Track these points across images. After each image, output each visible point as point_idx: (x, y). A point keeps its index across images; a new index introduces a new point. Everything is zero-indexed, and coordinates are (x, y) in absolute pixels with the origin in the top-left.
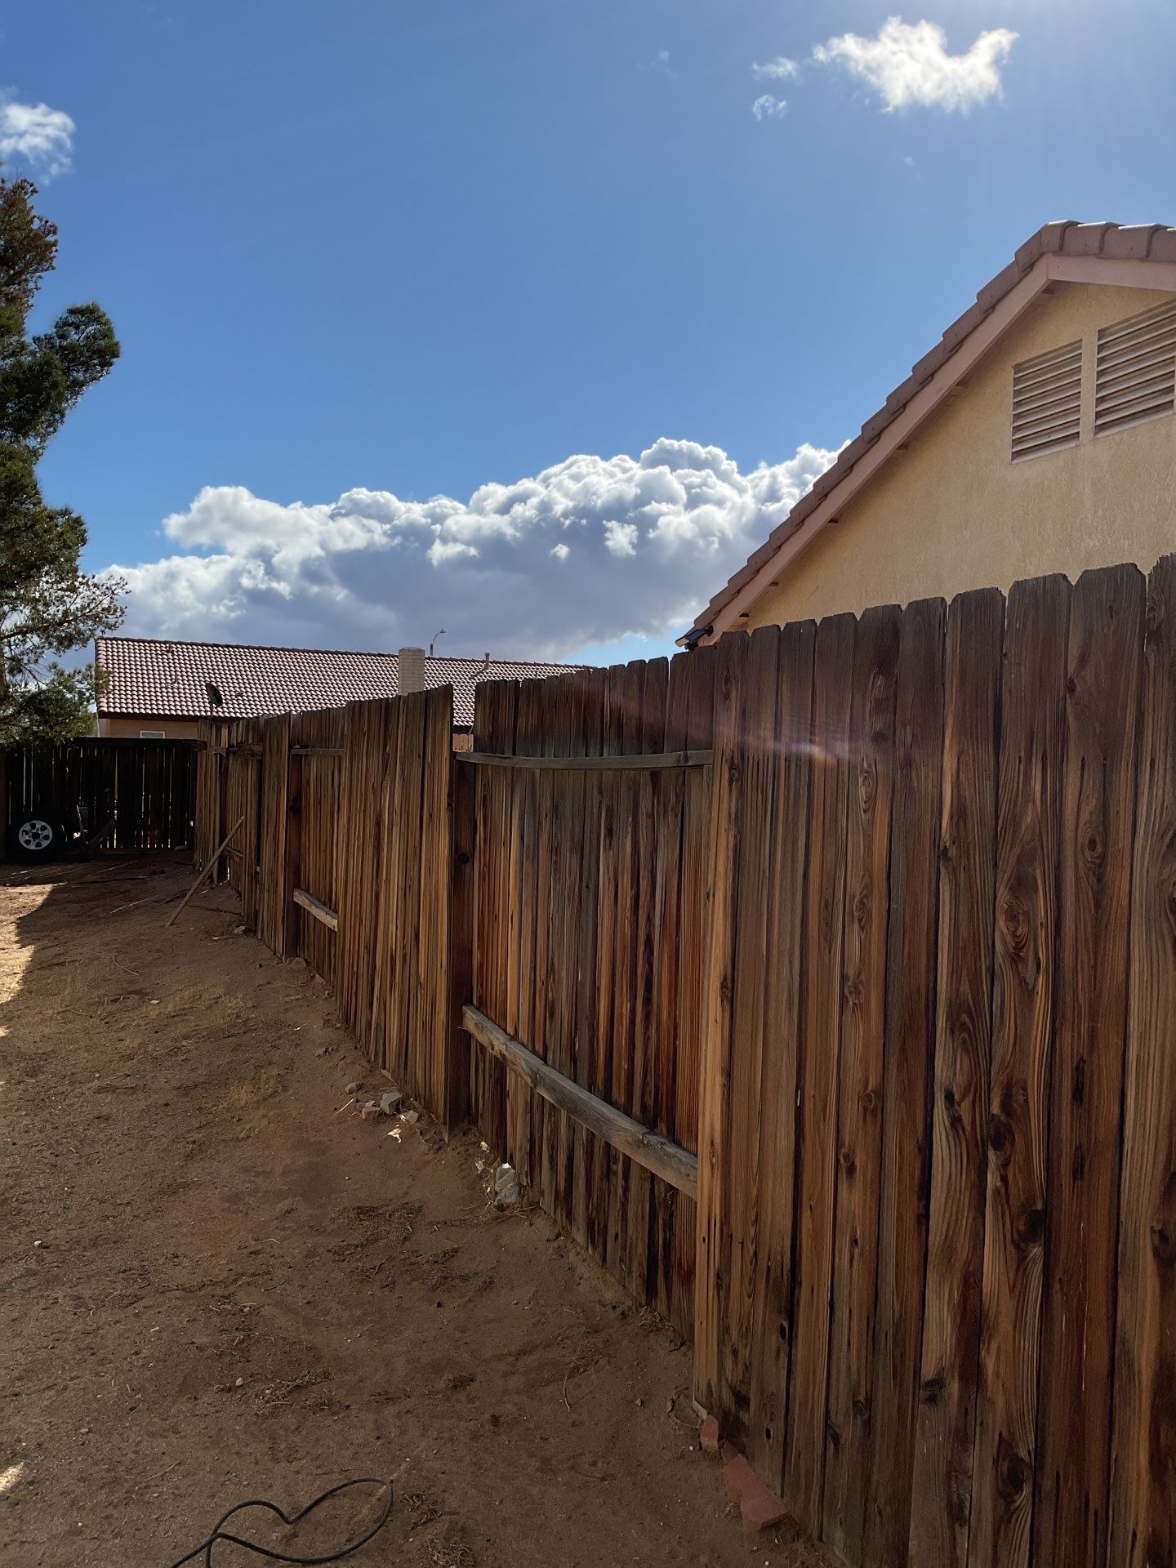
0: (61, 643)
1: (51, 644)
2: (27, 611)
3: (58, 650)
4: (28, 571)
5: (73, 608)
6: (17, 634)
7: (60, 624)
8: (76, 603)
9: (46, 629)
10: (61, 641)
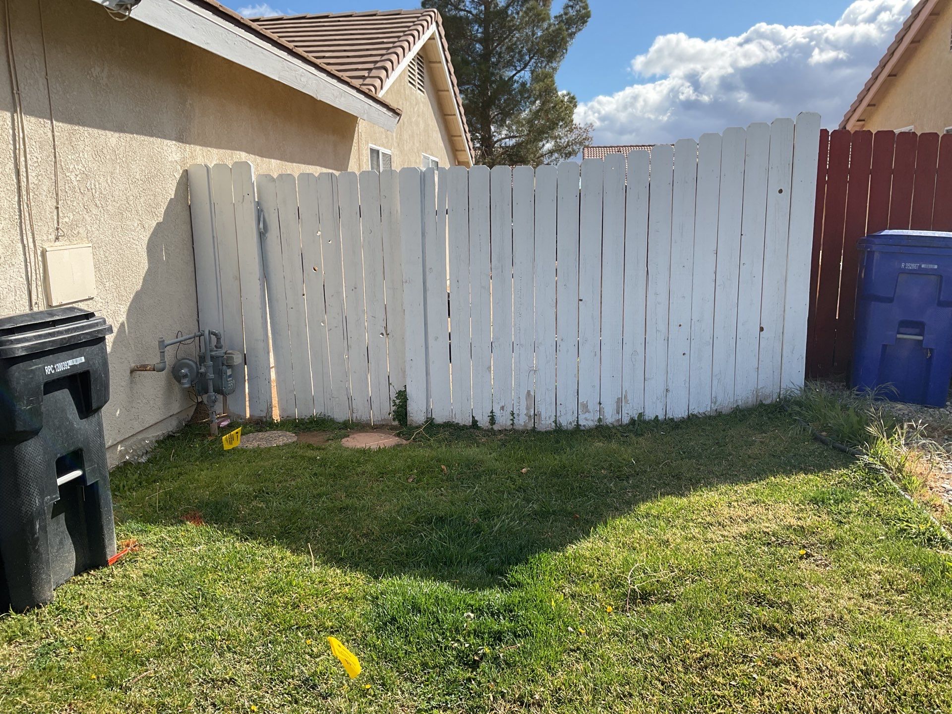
0: (566, 156)
1: (562, 157)
2: (553, 143)
3: (565, 159)
4: (553, 125)
5: (571, 139)
6: (549, 153)
7: (566, 148)
8: (572, 137)
9: (560, 150)
10: (566, 154)
